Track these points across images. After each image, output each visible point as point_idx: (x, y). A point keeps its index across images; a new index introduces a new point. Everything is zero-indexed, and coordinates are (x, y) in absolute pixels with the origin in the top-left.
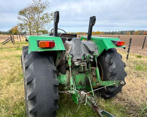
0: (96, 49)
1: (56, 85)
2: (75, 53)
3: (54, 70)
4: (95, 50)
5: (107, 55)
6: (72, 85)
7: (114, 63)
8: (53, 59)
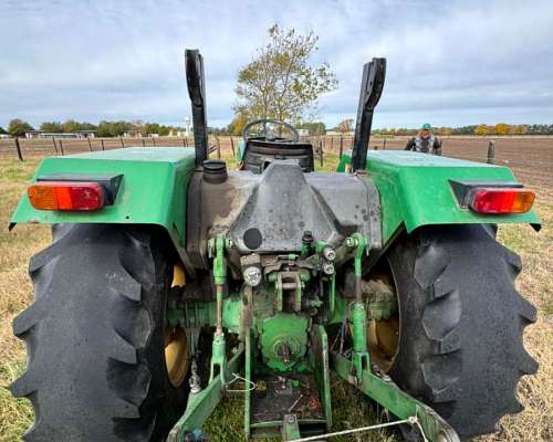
0: (372, 213)
1: (125, 360)
2: (270, 225)
3: (127, 298)
4: (366, 218)
5: (426, 249)
6: (217, 368)
7: (455, 296)
8: (149, 250)
